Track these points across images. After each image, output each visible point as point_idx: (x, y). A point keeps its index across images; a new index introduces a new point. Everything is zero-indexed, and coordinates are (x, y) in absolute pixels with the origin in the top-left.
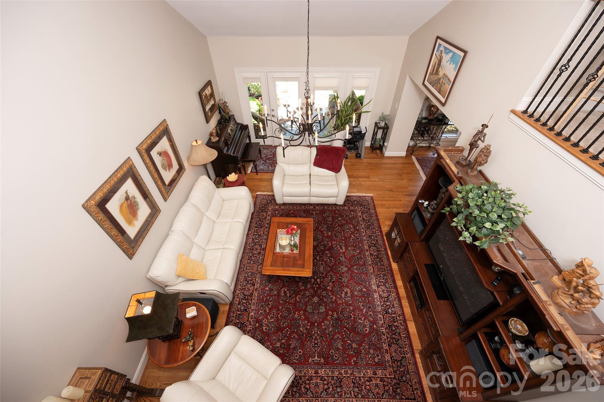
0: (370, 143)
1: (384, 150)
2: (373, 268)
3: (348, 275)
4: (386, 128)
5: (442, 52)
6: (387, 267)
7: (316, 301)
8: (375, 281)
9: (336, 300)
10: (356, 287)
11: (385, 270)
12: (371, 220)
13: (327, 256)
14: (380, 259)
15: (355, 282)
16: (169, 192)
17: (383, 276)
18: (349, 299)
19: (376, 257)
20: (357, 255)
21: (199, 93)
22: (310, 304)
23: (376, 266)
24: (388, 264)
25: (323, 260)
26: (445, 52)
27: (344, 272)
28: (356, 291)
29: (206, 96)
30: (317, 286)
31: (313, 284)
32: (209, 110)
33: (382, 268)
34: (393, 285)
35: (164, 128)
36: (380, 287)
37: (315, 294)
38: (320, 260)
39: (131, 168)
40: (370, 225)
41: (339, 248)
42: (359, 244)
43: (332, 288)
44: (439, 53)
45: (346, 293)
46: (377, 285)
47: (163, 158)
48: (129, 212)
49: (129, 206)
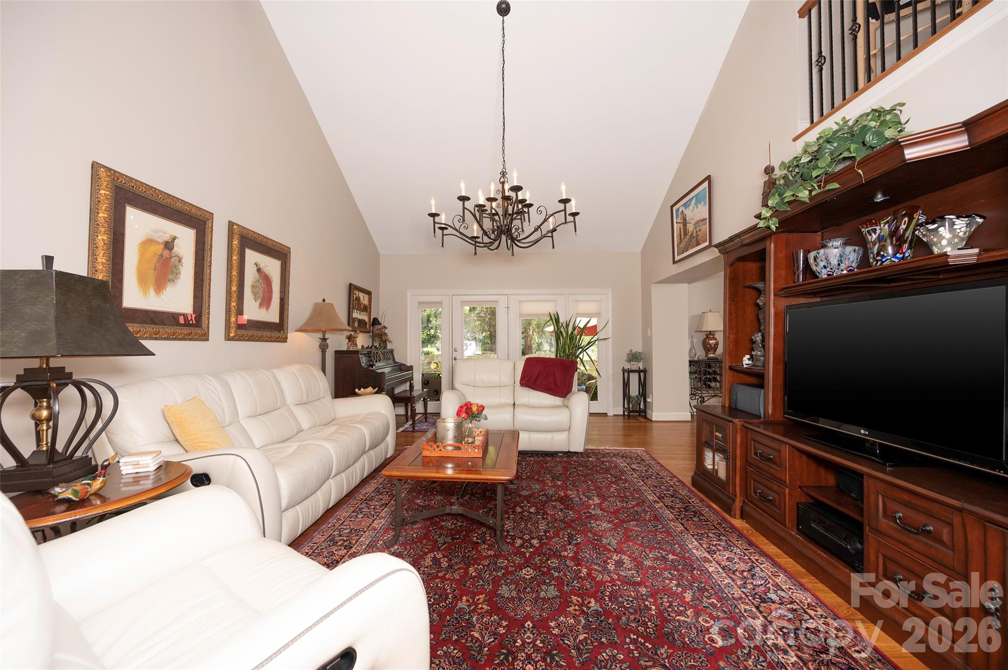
0: (622, 408)
1: (648, 411)
2: (682, 524)
3: (618, 534)
4: (642, 371)
5: (683, 211)
6: (719, 524)
7: (528, 575)
8: (696, 543)
9: (589, 574)
10: (645, 553)
11: (716, 528)
12: (651, 470)
13: (556, 508)
14: (695, 512)
15: (640, 545)
16: (240, 332)
17: (715, 536)
18: (632, 574)
19: (682, 509)
20: (633, 507)
21: (350, 284)
22: (509, 581)
23: (690, 522)
24: (721, 520)
25: (545, 513)
26: (686, 208)
27: (605, 530)
28: (647, 559)
29: (358, 299)
30: (532, 550)
31: (520, 547)
32: (357, 320)
33: (706, 525)
34: (754, 550)
35: (282, 251)
36: (716, 553)
37: (524, 564)
38: (537, 513)
39: (205, 222)
40: (652, 475)
41: (584, 499)
42: (632, 494)
43: (576, 553)
44: (679, 218)
45: (619, 563)
46: (707, 550)
47: (261, 280)
48: (155, 265)
49: (162, 258)
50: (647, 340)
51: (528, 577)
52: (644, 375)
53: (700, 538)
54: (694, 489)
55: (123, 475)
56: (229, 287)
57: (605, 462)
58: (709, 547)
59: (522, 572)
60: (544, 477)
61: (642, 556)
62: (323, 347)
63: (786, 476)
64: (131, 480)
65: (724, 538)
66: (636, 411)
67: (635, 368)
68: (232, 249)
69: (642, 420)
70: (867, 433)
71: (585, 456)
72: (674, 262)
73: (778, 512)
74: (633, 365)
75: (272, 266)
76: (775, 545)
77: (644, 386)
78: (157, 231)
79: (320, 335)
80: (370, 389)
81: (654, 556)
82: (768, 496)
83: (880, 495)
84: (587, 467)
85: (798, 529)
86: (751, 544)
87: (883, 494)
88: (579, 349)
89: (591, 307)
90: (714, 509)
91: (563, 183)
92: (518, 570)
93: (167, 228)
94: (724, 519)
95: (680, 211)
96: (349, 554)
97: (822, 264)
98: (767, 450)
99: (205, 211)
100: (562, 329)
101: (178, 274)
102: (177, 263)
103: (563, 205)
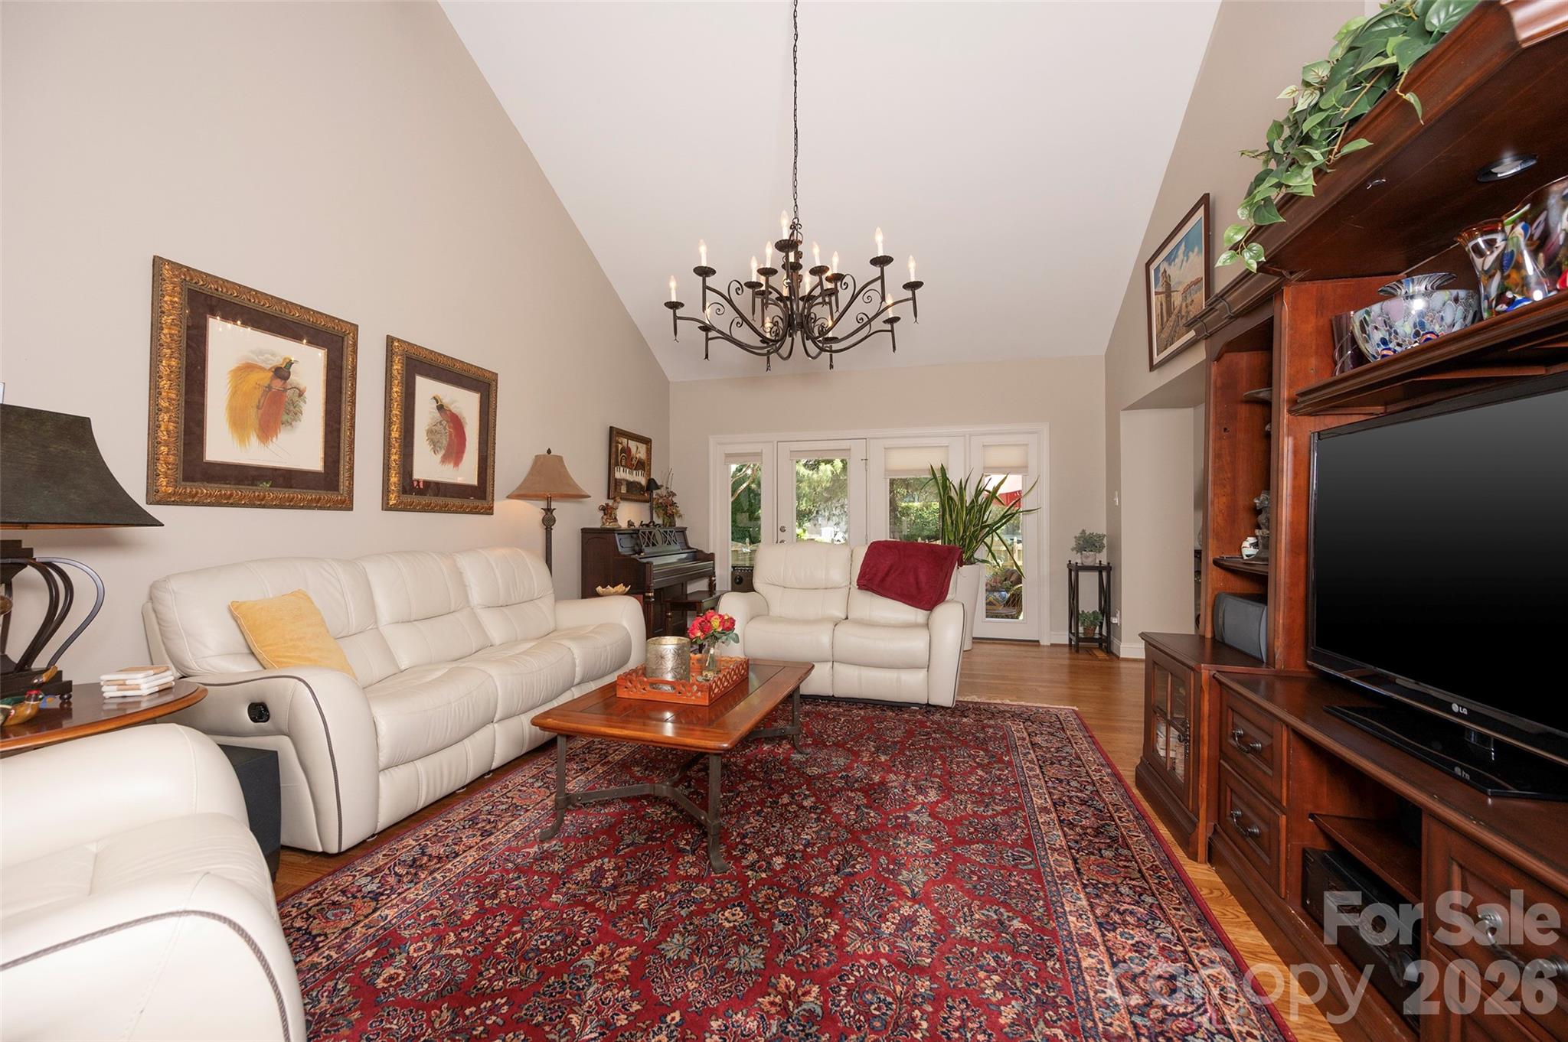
1: (1115, 641)
2: (1075, 861)
3: (937, 864)
4: (1104, 568)
5: (1165, 271)
6: (1155, 869)
7: (729, 922)
8: (1084, 903)
9: (838, 936)
10: (970, 910)
11: (1143, 876)
12: (1067, 749)
13: (851, 803)
14: (1114, 839)
15: (968, 893)
16: (408, 498)
17: (1131, 893)
18: (921, 948)
19: (1089, 831)
20: (993, 816)
21: (611, 428)
22: (690, 928)
23: (1092, 857)
24: (1162, 862)
25: (828, 811)
26: (1170, 264)
27: (916, 855)
28: (965, 921)
29: (627, 451)
30: (764, 875)
31: (747, 867)
32: (625, 483)
33: (1125, 867)
34: (1205, 934)
35: (481, 379)
36: (1114, 930)
37: (735, 899)
38: (813, 809)
39: (343, 338)
40: (1064, 759)
41: (912, 791)
42: (1006, 791)
43: (839, 892)
44: (1161, 283)
45: (910, 921)
46: (1101, 920)
47: (444, 423)
48: (259, 402)
49: (270, 390)
50: (1114, 513)
51: (727, 925)
52: (1107, 574)
53: (1095, 892)
54: (1135, 791)
55: (105, 698)
56: (387, 432)
57: (990, 727)
58: (1107, 915)
59: (723, 915)
60: (863, 745)
61: (960, 914)
62: (548, 522)
63: (1281, 788)
64: (115, 707)
65: (1149, 900)
66: (1093, 640)
67: (1089, 562)
68: (392, 377)
69: (1101, 655)
70: (1465, 712)
71: (959, 713)
72: (1152, 367)
73: (1268, 861)
74: (1087, 557)
75: (466, 403)
76: (1260, 930)
77: (1107, 595)
78: (261, 353)
79: (543, 504)
80: (621, 588)
81: (983, 918)
82: (1251, 824)
83: (1455, 864)
84: (949, 733)
85: (1304, 906)
86: (1205, 918)
87: (1461, 862)
88: (983, 528)
89: (1012, 457)
90: (1158, 837)
91: (878, 229)
92: (719, 909)
93: (277, 348)
94: (1171, 861)
95: (1162, 270)
96: (481, 844)
97: (1377, 336)
98: (1253, 732)
99: (343, 321)
100: (953, 494)
101: (298, 415)
102: (296, 398)
103: (878, 269)
